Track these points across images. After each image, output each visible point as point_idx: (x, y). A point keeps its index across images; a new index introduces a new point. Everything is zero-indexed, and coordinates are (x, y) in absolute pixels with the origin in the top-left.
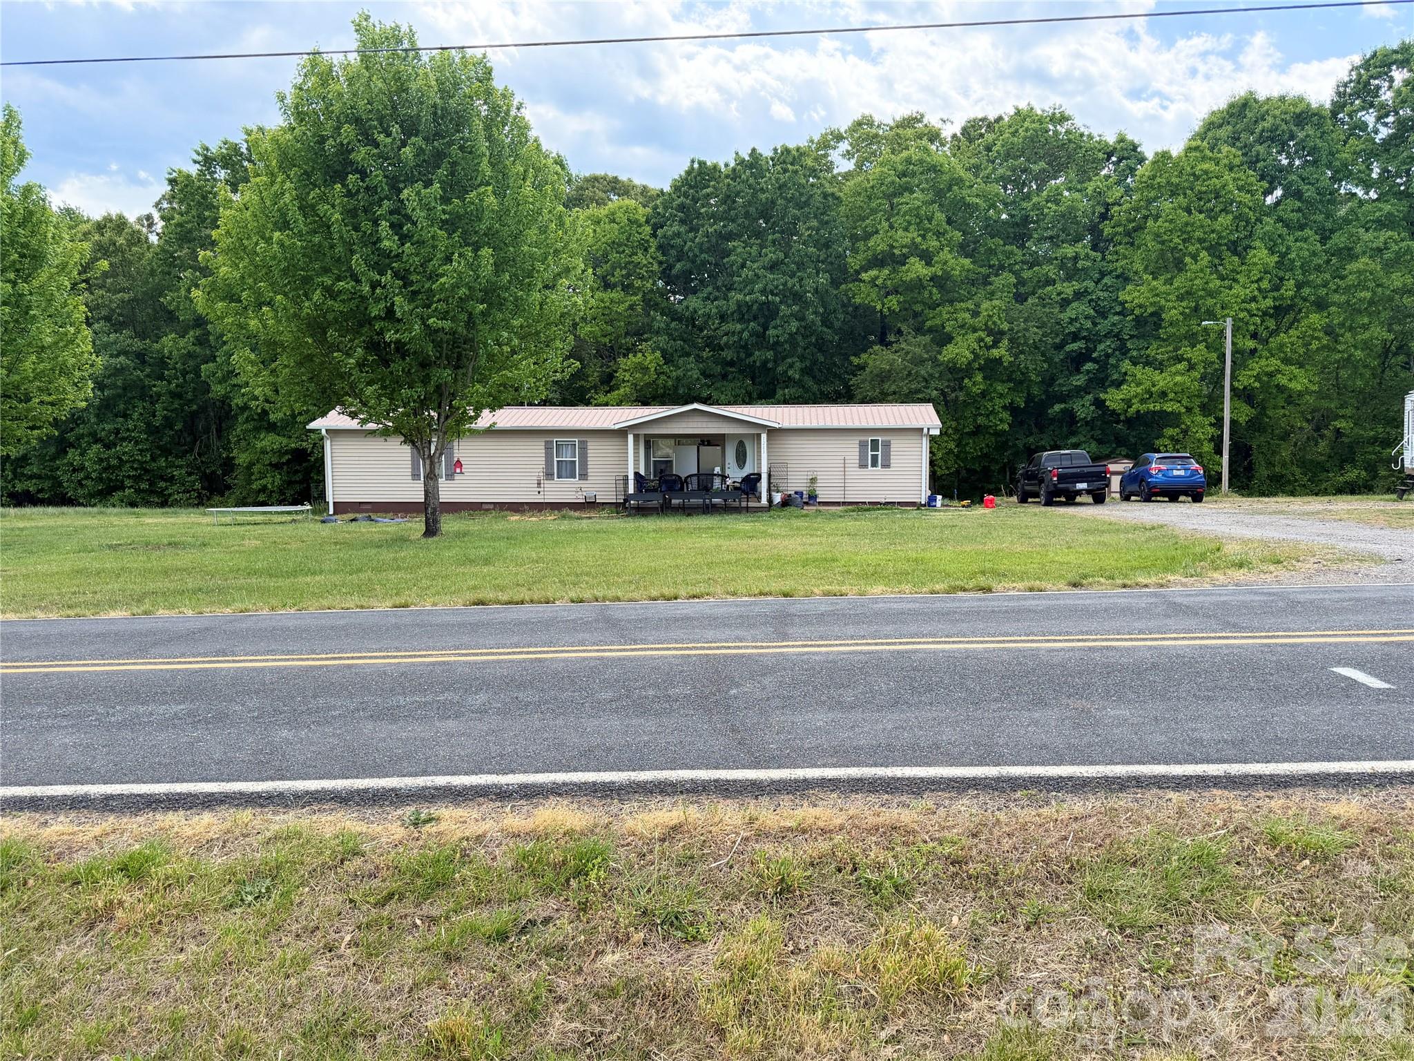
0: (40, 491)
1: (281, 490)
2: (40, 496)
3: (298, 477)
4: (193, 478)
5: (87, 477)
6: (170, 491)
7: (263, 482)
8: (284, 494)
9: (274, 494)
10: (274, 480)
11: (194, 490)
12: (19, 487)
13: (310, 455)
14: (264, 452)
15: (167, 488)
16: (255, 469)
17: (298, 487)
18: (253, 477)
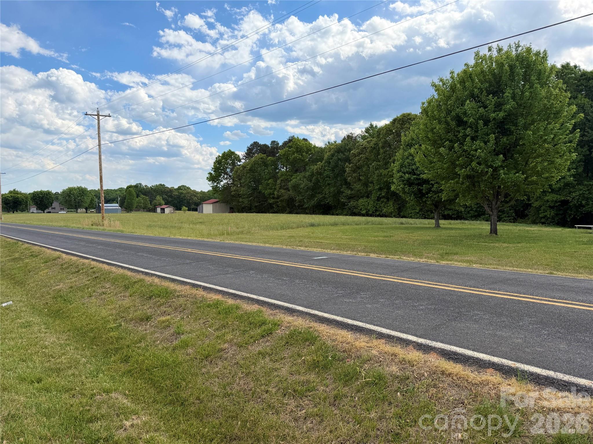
0: (453, 214)
1: (553, 217)
2: (453, 216)
3: (561, 212)
4: (512, 211)
5: (471, 210)
6: (502, 216)
7: (546, 213)
8: (554, 219)
9: (549, 219)
10: (550, 213)
11: (512, 216)
12: (446, 213)
13: (570, 203)
14: (548, 201)
15: (501, 215)
16: (542, 208)
17: (560, 217)
18: (540, 212)
